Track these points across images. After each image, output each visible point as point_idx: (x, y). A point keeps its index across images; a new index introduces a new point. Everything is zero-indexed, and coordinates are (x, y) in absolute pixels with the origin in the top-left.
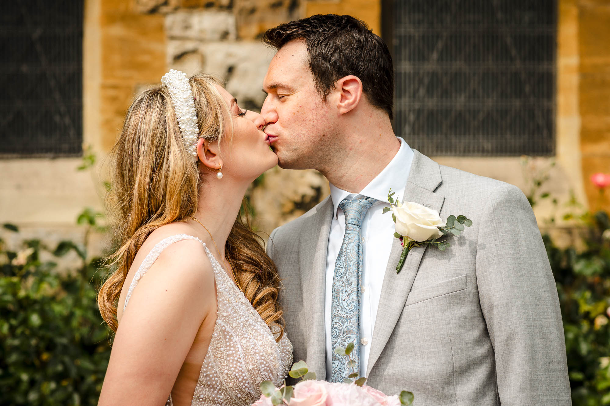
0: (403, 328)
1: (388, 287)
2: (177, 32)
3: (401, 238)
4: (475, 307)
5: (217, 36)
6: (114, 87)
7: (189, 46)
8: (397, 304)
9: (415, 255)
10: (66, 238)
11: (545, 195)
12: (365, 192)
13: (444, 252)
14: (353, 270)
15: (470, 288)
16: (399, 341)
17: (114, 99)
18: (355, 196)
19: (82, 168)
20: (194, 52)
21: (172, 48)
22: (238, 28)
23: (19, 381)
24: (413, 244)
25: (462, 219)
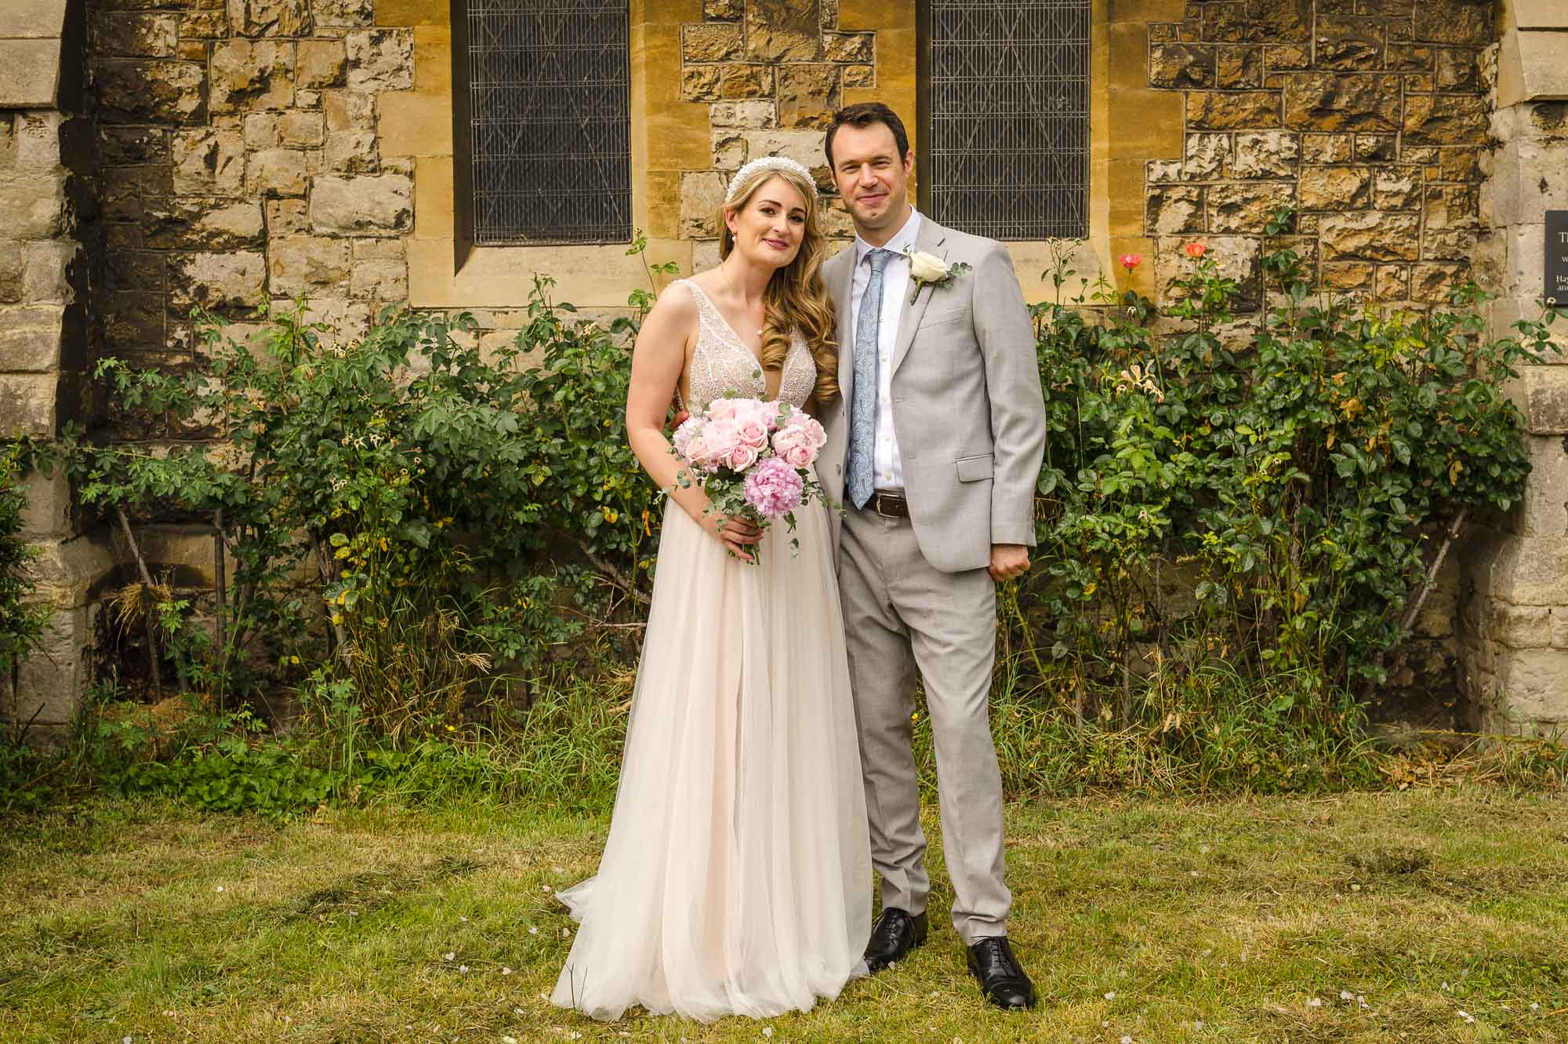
0: (916, 346)
1: (905, 316)
2: (720, 120)
3: (915, 279)
4: (970, 332)
5: (759, 123)
6: (661, 174)
7: (733, 133)
8: (913, 328)
9: (926, 292)
10: (622, 316)
11: (1071, 272)
12: (886, 247)
13: (948, 290)
14: (875, 306)
15: (967, 318)
16: (914, 355)
17: (661, 185)
18: (878, 249)
19: (631, 252)
20: (737, 138)
21: (716, 136)
22: (779, 117)
23: (579, 451)
24: (925, 284)
25: (964, 265)
